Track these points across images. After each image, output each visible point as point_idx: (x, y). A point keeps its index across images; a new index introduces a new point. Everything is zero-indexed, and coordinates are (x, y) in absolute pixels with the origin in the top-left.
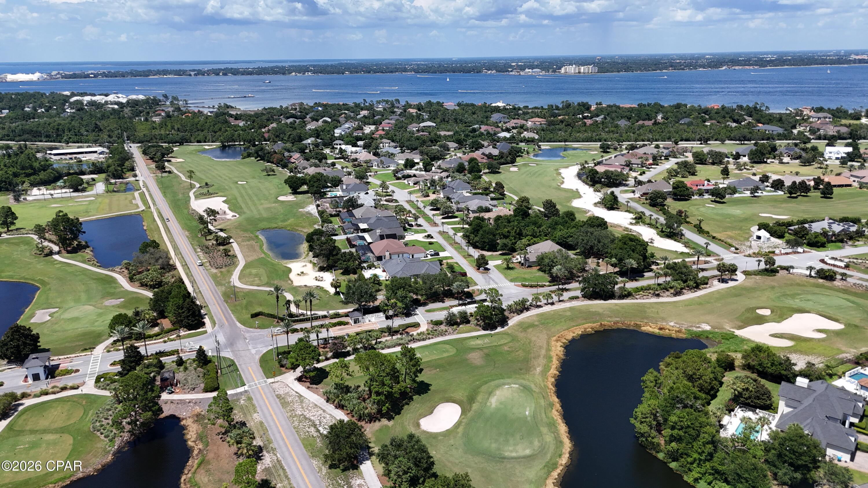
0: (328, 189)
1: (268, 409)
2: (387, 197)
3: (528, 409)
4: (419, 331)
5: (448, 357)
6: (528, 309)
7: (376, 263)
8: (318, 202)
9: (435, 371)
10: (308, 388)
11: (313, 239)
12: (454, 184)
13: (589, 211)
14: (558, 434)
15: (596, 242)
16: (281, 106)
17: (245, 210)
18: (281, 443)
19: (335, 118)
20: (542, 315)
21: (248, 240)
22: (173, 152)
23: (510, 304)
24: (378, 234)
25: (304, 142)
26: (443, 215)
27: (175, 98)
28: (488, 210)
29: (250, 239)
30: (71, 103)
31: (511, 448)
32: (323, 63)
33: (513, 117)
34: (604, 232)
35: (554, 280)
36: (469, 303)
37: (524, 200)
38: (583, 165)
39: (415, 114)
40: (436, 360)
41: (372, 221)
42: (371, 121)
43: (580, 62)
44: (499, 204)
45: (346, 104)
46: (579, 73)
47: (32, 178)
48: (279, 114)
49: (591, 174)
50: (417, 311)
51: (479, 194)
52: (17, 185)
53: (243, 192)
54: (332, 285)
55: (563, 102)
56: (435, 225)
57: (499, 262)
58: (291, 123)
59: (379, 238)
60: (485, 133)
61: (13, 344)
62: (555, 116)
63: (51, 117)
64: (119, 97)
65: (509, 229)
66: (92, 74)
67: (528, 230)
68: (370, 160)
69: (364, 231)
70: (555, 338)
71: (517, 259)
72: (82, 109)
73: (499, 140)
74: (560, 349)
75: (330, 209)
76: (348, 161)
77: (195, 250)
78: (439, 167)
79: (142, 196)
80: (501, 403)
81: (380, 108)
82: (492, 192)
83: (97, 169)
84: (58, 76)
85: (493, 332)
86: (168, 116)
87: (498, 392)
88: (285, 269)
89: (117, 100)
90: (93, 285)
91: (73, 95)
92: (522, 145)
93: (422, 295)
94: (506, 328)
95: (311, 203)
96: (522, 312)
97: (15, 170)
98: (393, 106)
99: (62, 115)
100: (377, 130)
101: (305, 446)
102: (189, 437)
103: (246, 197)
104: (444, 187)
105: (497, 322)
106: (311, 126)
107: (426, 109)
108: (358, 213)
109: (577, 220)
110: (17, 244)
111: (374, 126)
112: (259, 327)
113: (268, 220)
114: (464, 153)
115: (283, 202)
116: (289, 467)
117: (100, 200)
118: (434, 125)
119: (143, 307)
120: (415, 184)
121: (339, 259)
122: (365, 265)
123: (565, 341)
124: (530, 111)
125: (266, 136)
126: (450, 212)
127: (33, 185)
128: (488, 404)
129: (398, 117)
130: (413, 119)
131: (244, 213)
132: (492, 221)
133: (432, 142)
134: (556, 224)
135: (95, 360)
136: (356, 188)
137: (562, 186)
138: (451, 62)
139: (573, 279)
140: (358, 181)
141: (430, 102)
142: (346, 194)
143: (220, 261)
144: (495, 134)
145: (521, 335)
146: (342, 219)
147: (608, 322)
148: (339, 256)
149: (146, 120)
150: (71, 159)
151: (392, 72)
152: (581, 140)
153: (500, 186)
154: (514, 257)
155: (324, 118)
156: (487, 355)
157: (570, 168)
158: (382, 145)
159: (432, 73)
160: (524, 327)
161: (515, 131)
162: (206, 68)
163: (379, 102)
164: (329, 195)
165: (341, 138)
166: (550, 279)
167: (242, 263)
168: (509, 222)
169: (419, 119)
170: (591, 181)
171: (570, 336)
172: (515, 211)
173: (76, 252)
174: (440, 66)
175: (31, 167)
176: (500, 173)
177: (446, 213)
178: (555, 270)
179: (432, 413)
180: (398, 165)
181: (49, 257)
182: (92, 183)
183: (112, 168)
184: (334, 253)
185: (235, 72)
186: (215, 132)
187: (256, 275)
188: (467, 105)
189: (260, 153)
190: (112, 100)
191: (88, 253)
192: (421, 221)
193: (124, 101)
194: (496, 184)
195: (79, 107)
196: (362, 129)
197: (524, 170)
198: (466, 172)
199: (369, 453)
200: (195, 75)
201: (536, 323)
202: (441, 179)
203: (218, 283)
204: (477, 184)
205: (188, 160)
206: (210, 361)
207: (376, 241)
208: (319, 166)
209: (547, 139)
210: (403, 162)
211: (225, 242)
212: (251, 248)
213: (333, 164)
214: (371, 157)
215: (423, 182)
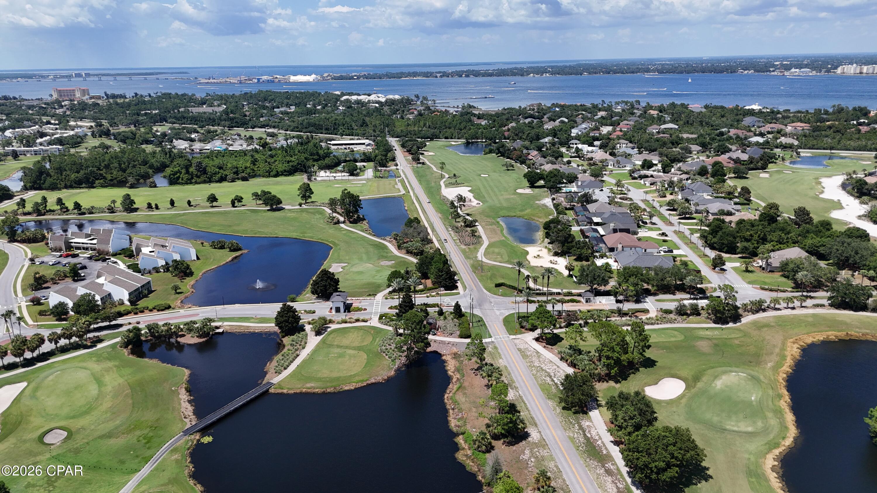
0: (563, 185)
1: (511, 357)
2: (622, 196)
3: (754, 395)
4: (648, 316)
5: (675, 341)
6: (764, 310)
7: (608, 254)
8: (553, 196)
9: (661, 351)
10: (545, 347)
11: (549, 226)
12: (694, 186)
13: (850, 223)
14: (784, 421)
15: (853, 253)
16: (520, 107)
17: (488, 199)
18: (522, 384)
19: (572, 118)
20: (780, 317)
21: (491, 225)
22: (425, 146)
23: (745, 303)
24: (611, 228)
25: (542, 141)
26: (680, 215)
27: (425, 99)
28: (730, 214)
29: (492, 224)
30: (341, 102)
31: (732, 423)
32: (561, 64)
33: (770, 121)
34: (864, 244)
35: (798, 286)
36: (701, 298)
37: (773, 207)
38: (850, 174)
39: (656, 116)
40: (663, 342)
41: (606, 216)
42: (609, 121)
43: (864, 61)
44: (743, 209)
45: (584, 105)
46: (861, 73)
47: (319, 162)
48: (518, 114)
49: (858, 184)
50: (647, 300)
51: (721, 197)
52: (310, 167)
53: (485, 183)
54: (566, 268)
55: (834, 106)
56: (671, 224)
57: (737, 264)
58: (529, 123)
59: (612, 232)
60: (734, 137)
61: (323, 283)
62: (824, 121)
63: (328, 113)
64: (379, 97)
65: (752, 232)
66: (355, 76)
67: (774, 236)
68: (606, 160)
69: (597, 224)
70: (791, 340)
71: (758, 263)
72: (351, 107)
73: (750, 145)
74: (795, 350)
75: (565, 203)
76: (584, 160)
77: (447, 229)
78: (679, 169)
79: (403, 182)
80: (727, 386)
81: (619, 109)
82: (736, 197)
83: (367, 158)
84: (329, 78)
85: (724, 326)
86: (420, 114)
87: (724, 377)
88: (523, 251)
89: (377, 99)
90: (371, 249)
91: (343, 94)
92: (777, 151)
93: (653, 286)
94: (738, 324)
95: (547, 197)
96: (757, 312)
97: (306, 155)
98: (633, 107)
99: (336, 112)
100: (614, 131)
101: (543, 390)
102: (448, 368)
103: (488, 188)
104: (682, 189)
105: (730, 317)
106: (549, 126)
107: (669, 111)
108: (591, 207)
109: (834, 230)
110: (313, 213)
111: (611, 127)
112: (502, 295)
113: (508, 209)
114: (708, 157)
115: (521, 194)
116: (529, 403)
117: (370, 183)
118: (677, 127)
119: (412, 268)
120: (651, 184)
121: (573, 247)
122: (597, 254)
123: (803, 344)
124: (792, 115)
125: (506, 134)
126: (687, 213)
127: (321, 168)
128: (713, 385)
129: (638, 119)
130: (653, 120)
131: (487, 202)
132: (733, 225)
133: (673, 144)
134: (808, 232)
135: (377, 304)
136: (590, 185)
137: (821, 196)
138: (701, 61)
139: (820, 288)
140: (593, 179)
141: (673, 103)
142: (580, 190)
143: (468, 239)
144: (746, 138)
145: (754, 333)
146: (576, 213)
147: (855, 333)
148: (574, 244)
149: (402, 118)
150: (346, 149)
151: (633, 72)
152: (852, 148)
153: (746, 191)
154: (754, 261)
155: (562, 119)
156: (716, 345)
157: (834, 177)
158: (618, 145)
159: (678, 73)
160: (758, 326)
161: (770, 136)
162: (450, 70)
163: (617, 103)
164: (564, 190)
165: (578, 138)
166: (793, 285)
167: (486, 243)
168: (753, 226)
169: (660, 120)
170: (857, 192)
171: (809, 340)
172: (761, 215)
173: (356, 223)
174: (687, 66)
175: (318, 154)
176: (747, 178)
177: (683, 213)
178: (800, 275)
179: (657, 384)
180: (635, 165)
181: (337, 225)
182: (363, 170)
183: (379, 157)
184: (569, 240)
185: (477, 74)
186: (461, 130)
187: (499, 254)
188: (716, 107)
189: (501, 150)
190: (374, 99)
191: (365, 225)
192: (655, 219)
193: (383, 100)
194: (742, 189)
195: (348, 104)
196: (598, 129)
197: (776, 176)
198: (709, 176)
199: (597, 404)
200: (441, 77)
201: (772, 324)
202: (681, 180)
203: (467, 257)
204: (720, 188)
205: (438, 154)
206: (463, 315)
207: (609, 234)
208: (555, 164)
209: (808, 146)
210: (640, 163)
211: (470, 225)
212: (493, 231)
213: (569, 162)
214: (607, 156)
215: (661, 182)
